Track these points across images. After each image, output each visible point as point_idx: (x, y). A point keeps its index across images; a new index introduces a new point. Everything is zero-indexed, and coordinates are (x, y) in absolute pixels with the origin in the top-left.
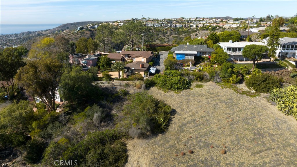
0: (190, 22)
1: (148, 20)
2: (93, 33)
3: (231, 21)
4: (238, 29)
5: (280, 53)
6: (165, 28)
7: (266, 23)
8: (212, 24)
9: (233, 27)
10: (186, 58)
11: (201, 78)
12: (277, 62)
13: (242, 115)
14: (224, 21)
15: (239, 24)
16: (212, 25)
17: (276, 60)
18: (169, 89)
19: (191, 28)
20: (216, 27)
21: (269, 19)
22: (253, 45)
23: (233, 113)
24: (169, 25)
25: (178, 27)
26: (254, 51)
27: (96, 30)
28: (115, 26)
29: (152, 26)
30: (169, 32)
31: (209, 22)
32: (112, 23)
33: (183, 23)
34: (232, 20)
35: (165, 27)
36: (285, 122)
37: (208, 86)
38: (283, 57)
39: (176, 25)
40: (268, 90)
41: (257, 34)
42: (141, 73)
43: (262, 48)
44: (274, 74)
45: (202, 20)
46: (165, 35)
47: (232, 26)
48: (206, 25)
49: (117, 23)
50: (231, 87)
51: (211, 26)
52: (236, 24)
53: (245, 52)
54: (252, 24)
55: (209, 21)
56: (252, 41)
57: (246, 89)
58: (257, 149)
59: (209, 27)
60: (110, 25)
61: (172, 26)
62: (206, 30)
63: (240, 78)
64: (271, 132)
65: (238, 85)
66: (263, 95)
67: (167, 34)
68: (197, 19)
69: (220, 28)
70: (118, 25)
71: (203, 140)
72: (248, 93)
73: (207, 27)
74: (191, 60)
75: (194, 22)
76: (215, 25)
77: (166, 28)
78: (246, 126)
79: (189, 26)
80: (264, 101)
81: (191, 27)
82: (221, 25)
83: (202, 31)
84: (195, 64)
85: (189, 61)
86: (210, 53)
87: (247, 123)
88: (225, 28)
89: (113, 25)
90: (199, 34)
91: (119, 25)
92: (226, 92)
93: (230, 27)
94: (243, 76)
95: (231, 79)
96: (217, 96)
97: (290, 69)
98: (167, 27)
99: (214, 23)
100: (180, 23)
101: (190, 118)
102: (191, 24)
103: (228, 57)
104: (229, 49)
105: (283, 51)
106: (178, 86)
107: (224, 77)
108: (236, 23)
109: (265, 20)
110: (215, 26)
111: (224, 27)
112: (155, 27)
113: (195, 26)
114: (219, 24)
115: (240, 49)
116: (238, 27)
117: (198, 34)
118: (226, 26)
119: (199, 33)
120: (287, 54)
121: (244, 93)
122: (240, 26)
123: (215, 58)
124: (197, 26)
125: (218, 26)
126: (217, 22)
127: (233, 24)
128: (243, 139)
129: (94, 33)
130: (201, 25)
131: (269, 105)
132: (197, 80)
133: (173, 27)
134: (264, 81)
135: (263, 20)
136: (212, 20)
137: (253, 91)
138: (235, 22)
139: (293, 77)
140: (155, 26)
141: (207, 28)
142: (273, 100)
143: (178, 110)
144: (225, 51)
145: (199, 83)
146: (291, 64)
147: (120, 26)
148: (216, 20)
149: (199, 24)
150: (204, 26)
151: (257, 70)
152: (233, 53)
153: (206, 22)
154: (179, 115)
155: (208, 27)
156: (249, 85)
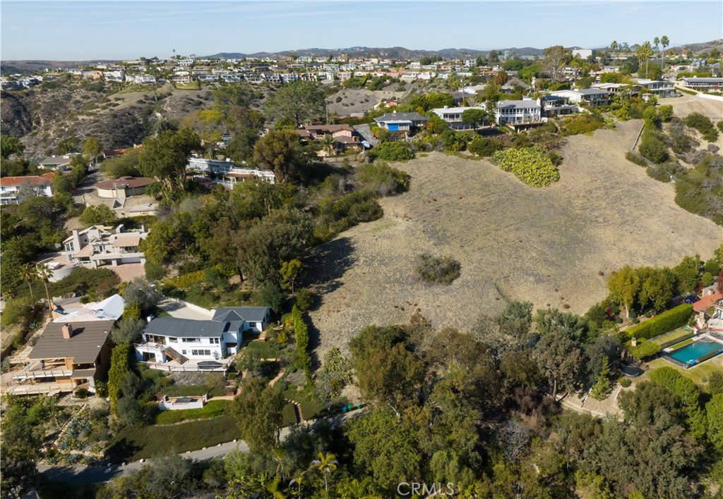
0: (314, 67)
1: (194, 62)
2: (20, 104)
3: (416, 65)
4: (433, 84)
5: (500, 118)
6: (253, 84)
7: (491, 69)
8: (371, 71)
9: (421, 79)
10: (400, 128)
11: (423, 148)
12: (498, 128)
13: (470, 174)
14: (400, 65)
15: (434, 71)
16: (373, 74)
17: (497, 125)
18: (395, 160)
19: (322, 82)
20: (383, 79)
21: (495, 59)
22: (471, 109)
23: (462, 174)
24: (263, 75)
25: (287, 80)
26: (473, 115)
27: (27, 95)
28: (93, 80)
29: (216, 81)
30: (266, 95)
31: (364, 68)
32: (80, 73)
33: (298, 71)
34: (417, 61)
35: (253, 82)
36: (506, 177)
37: (432, 155)
38: (504, 122)
39: (282, 75)
40: (490, 154)
41: (474, 96)
42: (354, 147)
43: (480, 112)
44: (494, 139)
45: (344, 61)
46: (258, 103)
47: (419, 77)
48: (357, 74)
49: (100, 72)
50: (455, 154)
51: (370, 77)
52: (428, 73)
53: (464, 117)
54: (461, 72)
55: (364, 65)
56: (469, 106)
57: (470, 154)
58: (485, 194)
59: (367, 79)
60: (75, 79)
61: (272, 77)
62: (360, 87)
63: (462, 144)
64: (495, 183)
65: (462, 152)
66: (486, 158)
67: (263, 101)
68: (333, 60)
69: (393, 81)
70: (102, 78)
71: (441, 192)
72: (472, 158)
73: (360, 79)
74: (406, 131)
75: (325, 67)
76: (380, 74)
77: (255, 84)
78: (474, 181)
79: (315, 77)
80: (487, 163)
81: (321, 80)
82: (394, 75)
83: (350, 90)
84: (410, 135)
85: (403, 132)
86: (425, 122)
87: (475, 179)
88: (404, 83)
89: (85, 78)
90: (346, 97)
91: (107, 79)
92: (452, 158)
93: (415, 79)
94: (465, 143)
95: (454, 146)
96: (444, 162)
97: (510, 133)
98: (258, 82)
99: (376, 70)
100: (291, 71)
101: (425, 180)
102: (320, 74)
103: (447, 125)
104: (446, 116)
105: (503, 116)
106: (404, 155)
107: (447, 145)
108: (428, 70)
109: (489, 63)
110: (381, 77)
111: (401, 79)
112: (224, 82)
113: (330, 77)
114: (388, 71)
115: (457, 116)
116: (434, 78)
117: (342, 97)
118: (407, 76)
119: (344, 94)
120: (507, 118)
121: (468, 157)
122: (437, 76)
123: (434, 127)
124: (336, 78)
125: (389, 78)
126: (382, 66)
127: (421, 71)
128: (473, 189)
129: (24, 103)
130: (345, 76)
131: (492, 165)
132: (419, 150)
133: (275, 81)
134: (486, 145)
135: (484, 61)
136: (368, 61)
137: (477, 155)
138: (424, 67)
139: (512, 141)
140: (226, 81)
141: (363, 82)
142: (495, 162)
143: (412, 175)
144: (442, 118)
145: (423, 153)
146: (511, 129)
147: (109, 82)
148: (379, 62)
149: (340, 73)
150: (355, 77)
151: (478, 136)
152: (451, 121)
153: (357, 68)
154: (414, 178)
155: (364, 79)
156: (472, 151)
